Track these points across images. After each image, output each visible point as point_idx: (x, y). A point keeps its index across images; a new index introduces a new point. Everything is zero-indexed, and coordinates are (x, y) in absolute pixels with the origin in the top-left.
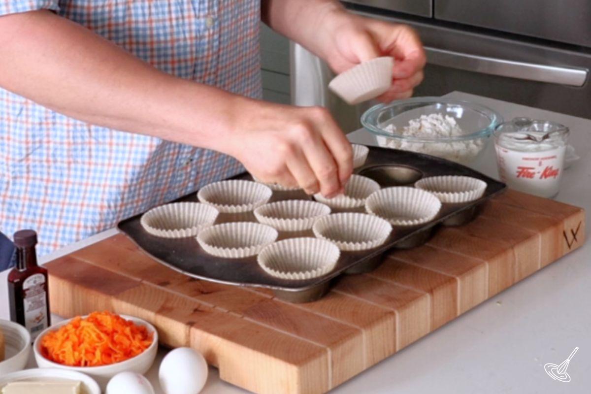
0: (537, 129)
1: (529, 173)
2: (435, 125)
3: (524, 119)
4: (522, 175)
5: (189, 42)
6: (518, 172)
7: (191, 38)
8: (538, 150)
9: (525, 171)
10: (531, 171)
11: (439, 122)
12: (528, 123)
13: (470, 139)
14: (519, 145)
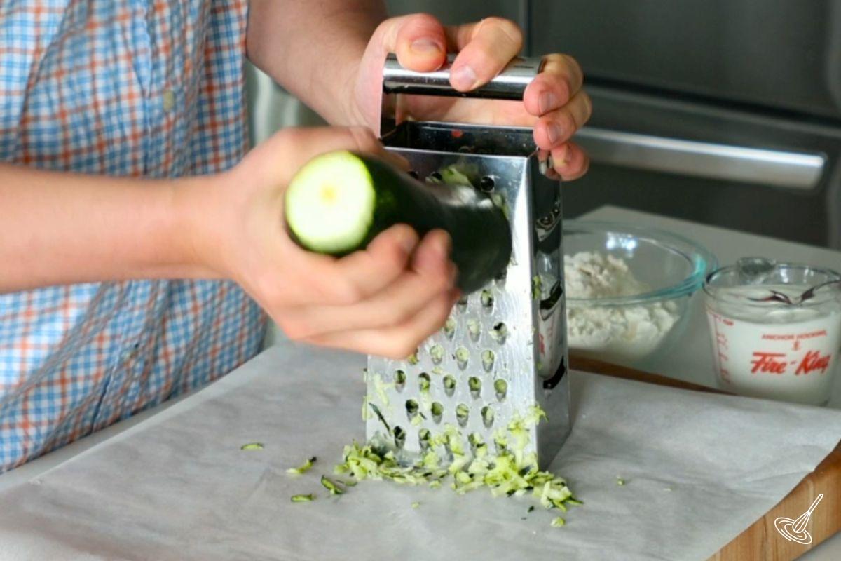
0: (786, 280)
1: (775, 364)
2: (589, 274)
3: (758, 261)
4: (762, 366)
5: (130, 143)
6: (753, 362)
7: (135, 136)
8: (790, 320)
9: (767, 359)
10: (779, 360)
11: (597, 268)
12: (767, 268)
13: (656, 301)
14: (756, 311)
